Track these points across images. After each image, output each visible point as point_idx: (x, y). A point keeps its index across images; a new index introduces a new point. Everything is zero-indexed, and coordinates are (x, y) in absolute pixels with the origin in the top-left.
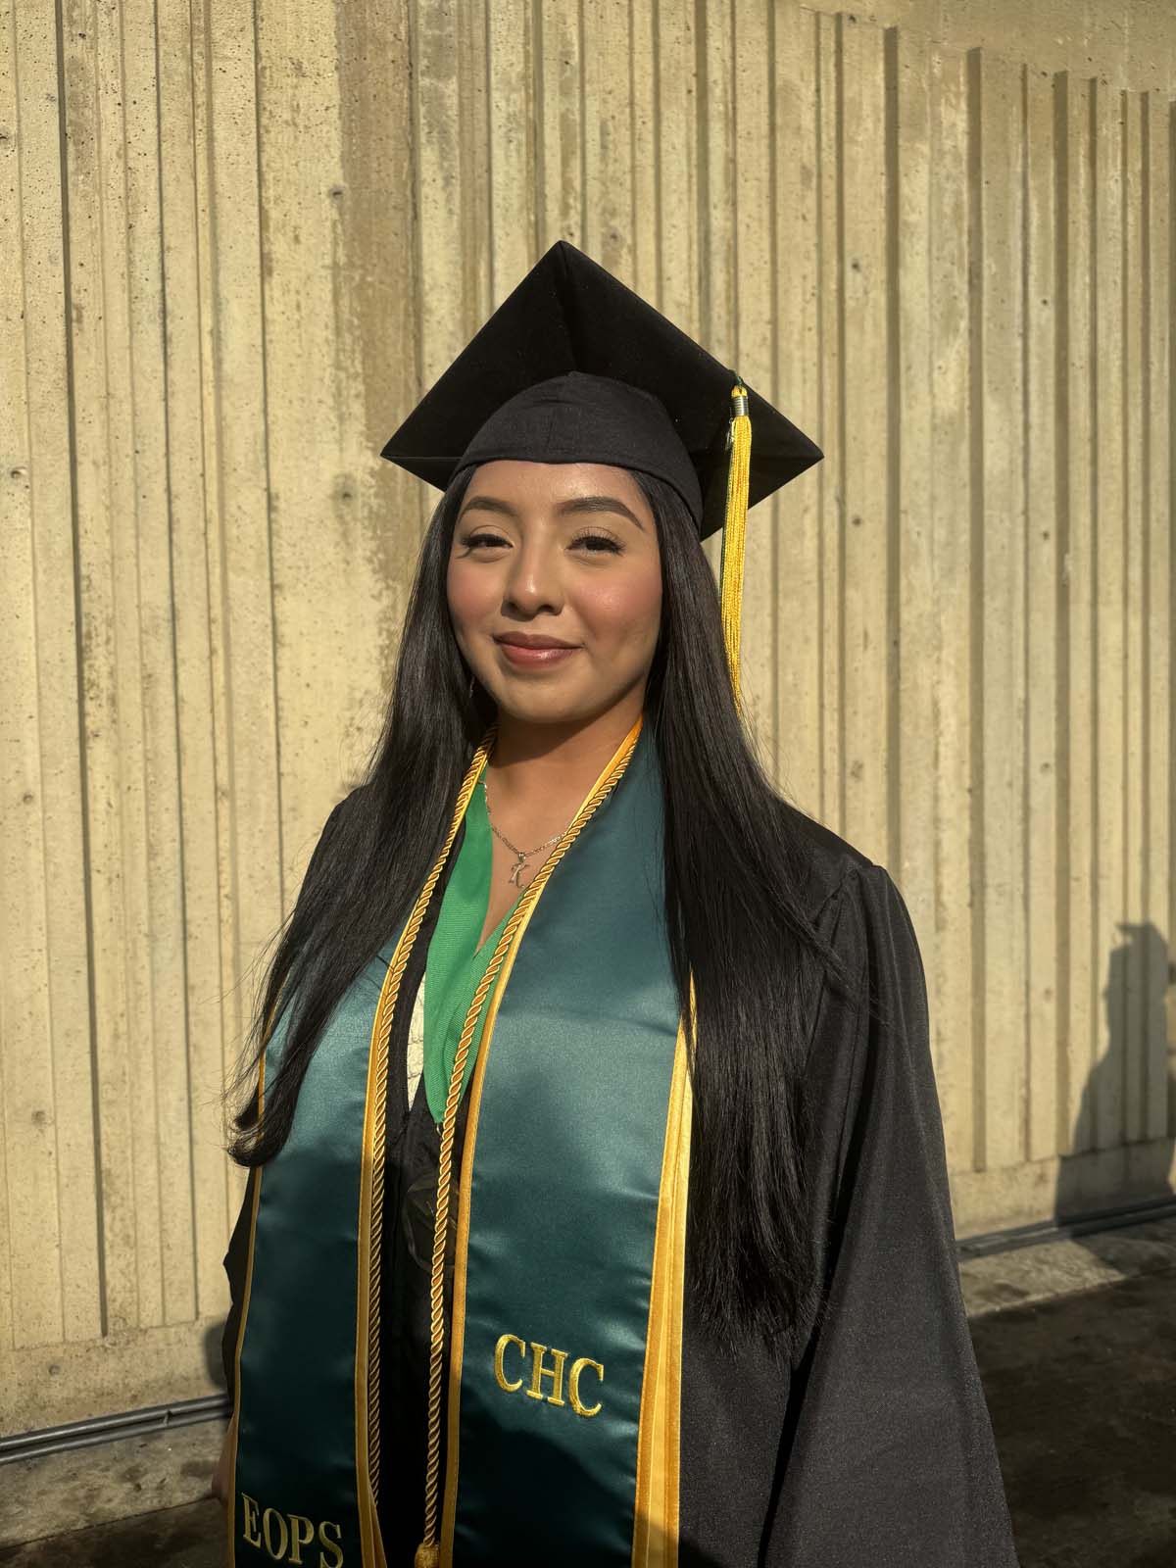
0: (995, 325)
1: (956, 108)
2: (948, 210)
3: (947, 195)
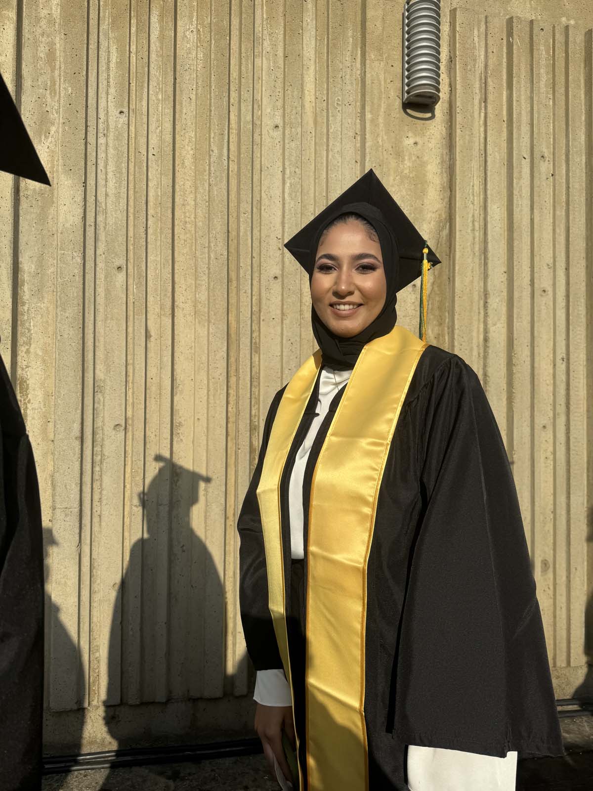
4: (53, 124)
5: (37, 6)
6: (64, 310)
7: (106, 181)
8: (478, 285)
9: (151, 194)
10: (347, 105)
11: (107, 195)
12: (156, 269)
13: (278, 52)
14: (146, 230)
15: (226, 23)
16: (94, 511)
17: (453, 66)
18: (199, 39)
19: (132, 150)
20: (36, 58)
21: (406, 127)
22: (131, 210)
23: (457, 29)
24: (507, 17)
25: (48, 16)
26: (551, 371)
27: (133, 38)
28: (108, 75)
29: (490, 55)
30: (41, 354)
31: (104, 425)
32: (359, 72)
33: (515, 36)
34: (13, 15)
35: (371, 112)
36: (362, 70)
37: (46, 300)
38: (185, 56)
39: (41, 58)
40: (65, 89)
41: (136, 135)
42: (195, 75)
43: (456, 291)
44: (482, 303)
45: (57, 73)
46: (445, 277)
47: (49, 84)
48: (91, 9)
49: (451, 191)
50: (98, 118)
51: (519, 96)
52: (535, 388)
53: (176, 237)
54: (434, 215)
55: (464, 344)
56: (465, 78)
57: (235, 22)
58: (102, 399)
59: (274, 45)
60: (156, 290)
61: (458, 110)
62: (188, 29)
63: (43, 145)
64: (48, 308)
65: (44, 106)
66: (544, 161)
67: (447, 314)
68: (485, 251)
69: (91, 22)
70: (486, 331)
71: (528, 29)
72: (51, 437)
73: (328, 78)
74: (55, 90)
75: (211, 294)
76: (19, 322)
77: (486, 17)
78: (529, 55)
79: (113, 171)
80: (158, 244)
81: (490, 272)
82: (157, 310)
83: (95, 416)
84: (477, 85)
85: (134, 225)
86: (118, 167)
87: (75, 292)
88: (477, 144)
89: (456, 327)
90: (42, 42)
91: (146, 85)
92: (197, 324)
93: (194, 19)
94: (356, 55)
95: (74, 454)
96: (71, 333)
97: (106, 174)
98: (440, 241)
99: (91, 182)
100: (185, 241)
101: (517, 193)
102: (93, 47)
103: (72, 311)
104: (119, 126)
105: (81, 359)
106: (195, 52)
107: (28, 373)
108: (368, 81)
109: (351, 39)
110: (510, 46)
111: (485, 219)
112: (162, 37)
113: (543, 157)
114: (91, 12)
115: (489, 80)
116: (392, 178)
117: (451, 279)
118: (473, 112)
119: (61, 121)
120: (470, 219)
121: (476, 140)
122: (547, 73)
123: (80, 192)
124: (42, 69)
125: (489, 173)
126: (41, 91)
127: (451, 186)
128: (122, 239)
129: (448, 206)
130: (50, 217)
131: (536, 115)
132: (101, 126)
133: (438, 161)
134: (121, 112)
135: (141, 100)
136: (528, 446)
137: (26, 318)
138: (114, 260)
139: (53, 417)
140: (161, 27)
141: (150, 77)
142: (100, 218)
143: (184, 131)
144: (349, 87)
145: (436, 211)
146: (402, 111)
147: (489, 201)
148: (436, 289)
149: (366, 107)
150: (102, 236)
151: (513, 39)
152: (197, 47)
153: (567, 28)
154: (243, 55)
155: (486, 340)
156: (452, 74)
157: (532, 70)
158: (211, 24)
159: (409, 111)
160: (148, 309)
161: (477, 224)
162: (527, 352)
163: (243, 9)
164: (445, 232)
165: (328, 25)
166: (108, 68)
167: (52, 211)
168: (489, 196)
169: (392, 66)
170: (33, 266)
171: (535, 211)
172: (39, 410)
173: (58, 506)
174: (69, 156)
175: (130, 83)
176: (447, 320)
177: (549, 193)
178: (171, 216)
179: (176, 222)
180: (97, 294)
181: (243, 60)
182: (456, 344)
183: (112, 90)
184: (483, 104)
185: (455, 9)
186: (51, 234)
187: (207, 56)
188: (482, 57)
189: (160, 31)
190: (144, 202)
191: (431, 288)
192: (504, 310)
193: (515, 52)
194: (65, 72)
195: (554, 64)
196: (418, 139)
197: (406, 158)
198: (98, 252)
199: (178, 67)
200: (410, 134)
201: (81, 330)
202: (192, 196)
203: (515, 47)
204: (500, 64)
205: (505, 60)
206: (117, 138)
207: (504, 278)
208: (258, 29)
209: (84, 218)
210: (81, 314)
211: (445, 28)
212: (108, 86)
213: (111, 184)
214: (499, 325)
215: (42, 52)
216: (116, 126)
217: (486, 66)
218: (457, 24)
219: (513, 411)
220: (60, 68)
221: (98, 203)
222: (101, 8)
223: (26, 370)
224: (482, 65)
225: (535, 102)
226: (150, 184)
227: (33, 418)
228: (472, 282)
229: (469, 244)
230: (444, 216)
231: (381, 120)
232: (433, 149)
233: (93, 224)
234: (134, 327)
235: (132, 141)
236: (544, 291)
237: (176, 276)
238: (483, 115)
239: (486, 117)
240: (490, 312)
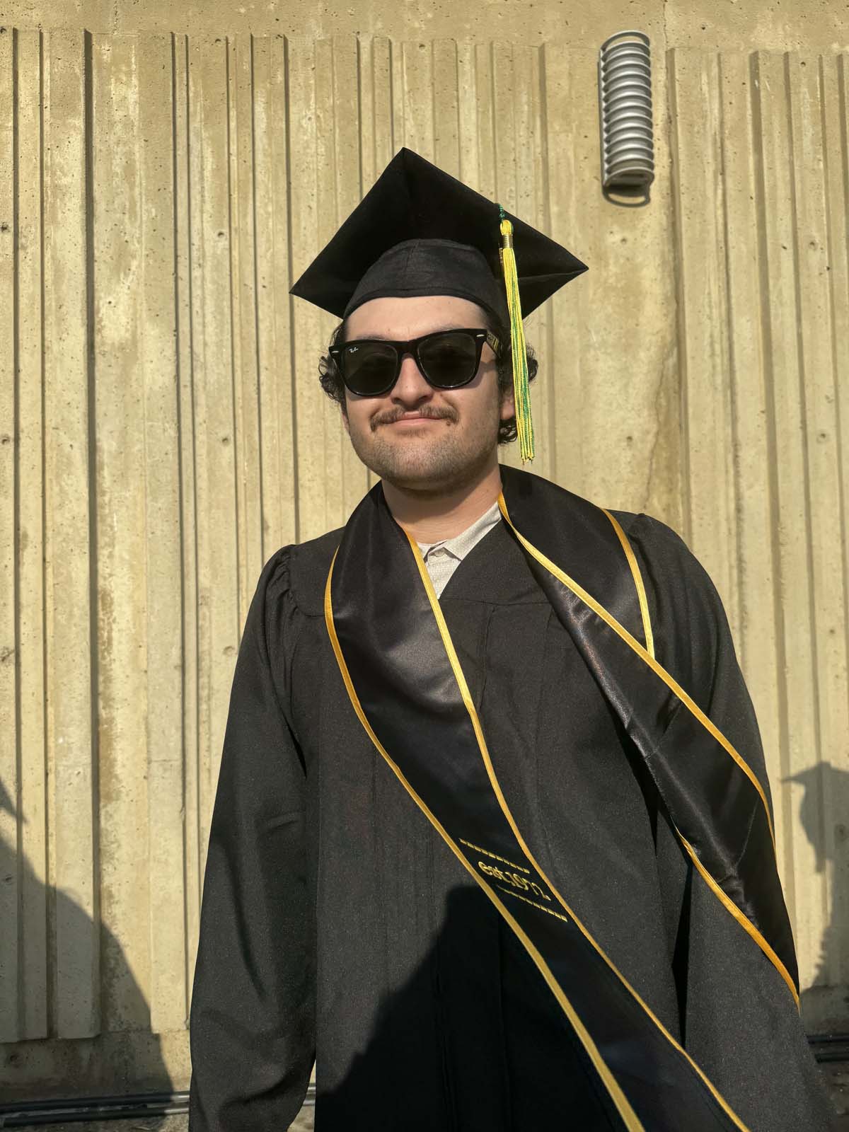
0: (156, 261)
1: (128, 84)
2: (118, 170)
3: (117, 157)
4: (134, 257)
5: (111, 107)
6: (155, 499)
7: (204, 326)
8: (723, 432)
9: (263, 339)
10: (524, 196)
11: (205, 344)
12: (272, 438)
13: (427, 134)
14: (259, 389)
15: (354, 104)
16: (201, 763)
17: (673, 130)
18: (319, 129)
19: (236, 281)
20: (110, 175)
21: (610, 220)
22: (238, 362)
23: (677, 77)
24: (751, 51)
25: (124, 119)
26: (839, 550)
27: (233, 136)
28: (203, 187)
29: (727, 108)
30: (127, 557)
31: (211, 648)
32: (539, 150)
33: (762, 78)
34: (80, 122)
35: (558, 203)
36: (542, 147)
37: (132, 488)
38: (302, 152)
39: (117, 173)
40: (147, 211)
41: (240, 263)
42: (315, 176)
43: (691, 442)
44: (730, 457)
45: (137, 190)
46: (674, 424)
47: (127, 207)
48: (178, 104)
49: (678, 302)
50: (190, 244)
51: (772, 162)
52: (816, 575)
53: (298, 395)
54: (654, 339)
55: (705, 517)
56: (690, 144)
57: (367, 100)
58: (208, 614)
59: (420, 126)
60: (273, 466)
61: (682, 189)
62: (305, 117)
63: (122, 285)
64: (134, 497)
65: (122, 234)
66: (815, 250)
67: (679, 476)
68: (731, 384)
69: (178, 120)
70: (738, 498)
71: (781, 65)
72: (144, 667)
73: (495, 162)
74: (135, 212)
75: (346, 467)
76: (99, 518)
77: (719, 55)
78: (785, 102)
79: (212, 313)
80: (275, 404)
81: (740, 413)
82: (276, 493)
83: (200, 636)
84: (710, 152)
85: (243, 383)
86: (219, 308)
87: (168, 475)
88: (713, 234)
89: (694, 492)
90: (117, 153)
91: (251, 195)
92: (329, 509)
93: (312, 101)
94: (534, 127)
95: (173, 688)
96: (165, 530)
97: (204, 316)
98: (665, 373)
99: (184, 327)
100: (310, 398)
101: (775, 299)
102: (181, 152)
103: (166, 500)
104: (219, 252)
105: (178, 563)
106: (314, 145)
107: (112, 584)
108: (552, 162)
109: (526, 108)
110: (756, 93)
111: (730, 338)
112: (269, 132)
113: (812, 243)
114: (178, 108)
115: (727, 143)
116: (591, 292)
117: (683, 426)
118: (705, 191)
119: (144, 252)
120: (707, 341)
121: (712, 228)
122: (814, 124)
123: (170, 344)
124: (118, 187)
125: (732, 274)
126: (118, 215)
127: (677, 296)
128: (227, 402)
129: (674, 324)
130: (134, 378)
131: (798, 186)
132: (195, 254)
133: (658, 261)
134: (220, 234)
135: (245, 216)
136: (808, 660)
137: (107, 511)
138: (218, 431)
139: (145, 640)
140: (268, 118)
141: (257, 186)
142: (198, 376)
143: (303, 252)
144: (525, 172)
145: (657, 333)
146: (602, 196)
147: (734, 312)
148: (661, 440)
149: (551, 197)
150: (202, 399)
151: (759, 82)
152: (317, 138)
153: (840, 58)
154: (378, 143)
155: (739, 510)
156: (673, 140)
157: (790, 123)
158: (333, 106)
159: (612, 196)
160: (264, 492)
161: (717, 347)
162: (800, 525)
163: (376, 81)
164: (672, 361)
165: (493, 92)
166: (202, 178)
167: (136, 370)
168: (734, 306)
169: (586, 137)
170: (114, 444)
171: (803, 322)
172: (128, 632)
173: (154, 758)
174: (155, 297)
175: (230, 195)
176: (680, 485)
177: (825, 294)
178: (289, 367)
179: (298, 374)
180: (197, 476)
181: (379, 150)
182: (694, 517)
183: (208, 207)
184: (720, 177)
185: (672, 50)
186: (135, 399)
187: (330, 150)
188: (716, 112)
189: (268, 123)
190: (254, 351)
191: (654, 440)
192: (764, 465)
193: (763, 100)
194: (146, 189)
195: (823, 112)
196: (627, 235)
197: (611, 261)
198: (198, 420)
199: (293, 167)
200: (615, 228)
201: (178, 524)
202: (317, 337)
203: (762, 94)
204: (743, 118)
205: (749, 112)
206: (217, 268)
207: (762, 420)
208: (398, 105)
209: (177, 377)
210: (177, 504)
211: (659, 77)
212: (203, 201)
213: (210, 329)
214: (757, 488)
215: (118, 165)
216: (214, 254)
217: (722, 123)
218: (676, 70)
219: (783, 611)
220: (141, 184)
221: (194, 356)
222: (191, 101)
223: (110, 579)
224: (716, 123)
225: (796, 168)
226: (261, 326)
227: (120, 643)
228: (714, 428)
229: (707, 375)
230: (669, 338)
231: (572, 213)
232: (649, 247)
233: (189, 384)
234: (246, 516)
235: (236, 272)
236: (823, 435)
237: (300, 446)
238: (720, 192)
239: (724, 195)
240: (742, 469)
